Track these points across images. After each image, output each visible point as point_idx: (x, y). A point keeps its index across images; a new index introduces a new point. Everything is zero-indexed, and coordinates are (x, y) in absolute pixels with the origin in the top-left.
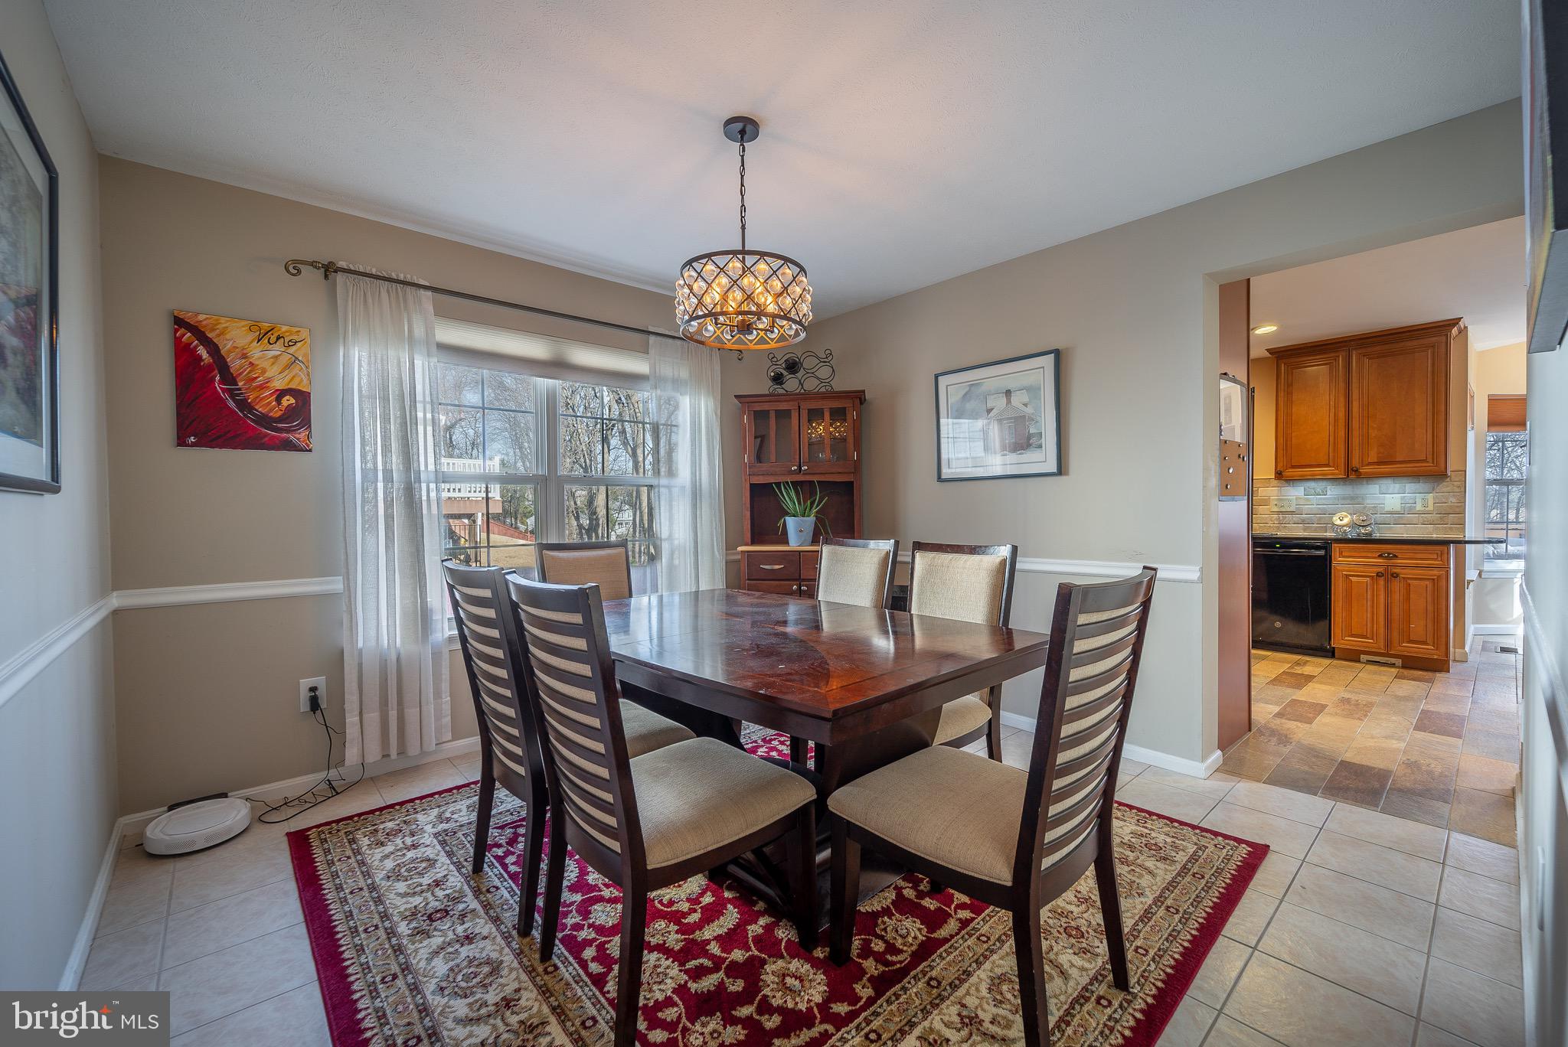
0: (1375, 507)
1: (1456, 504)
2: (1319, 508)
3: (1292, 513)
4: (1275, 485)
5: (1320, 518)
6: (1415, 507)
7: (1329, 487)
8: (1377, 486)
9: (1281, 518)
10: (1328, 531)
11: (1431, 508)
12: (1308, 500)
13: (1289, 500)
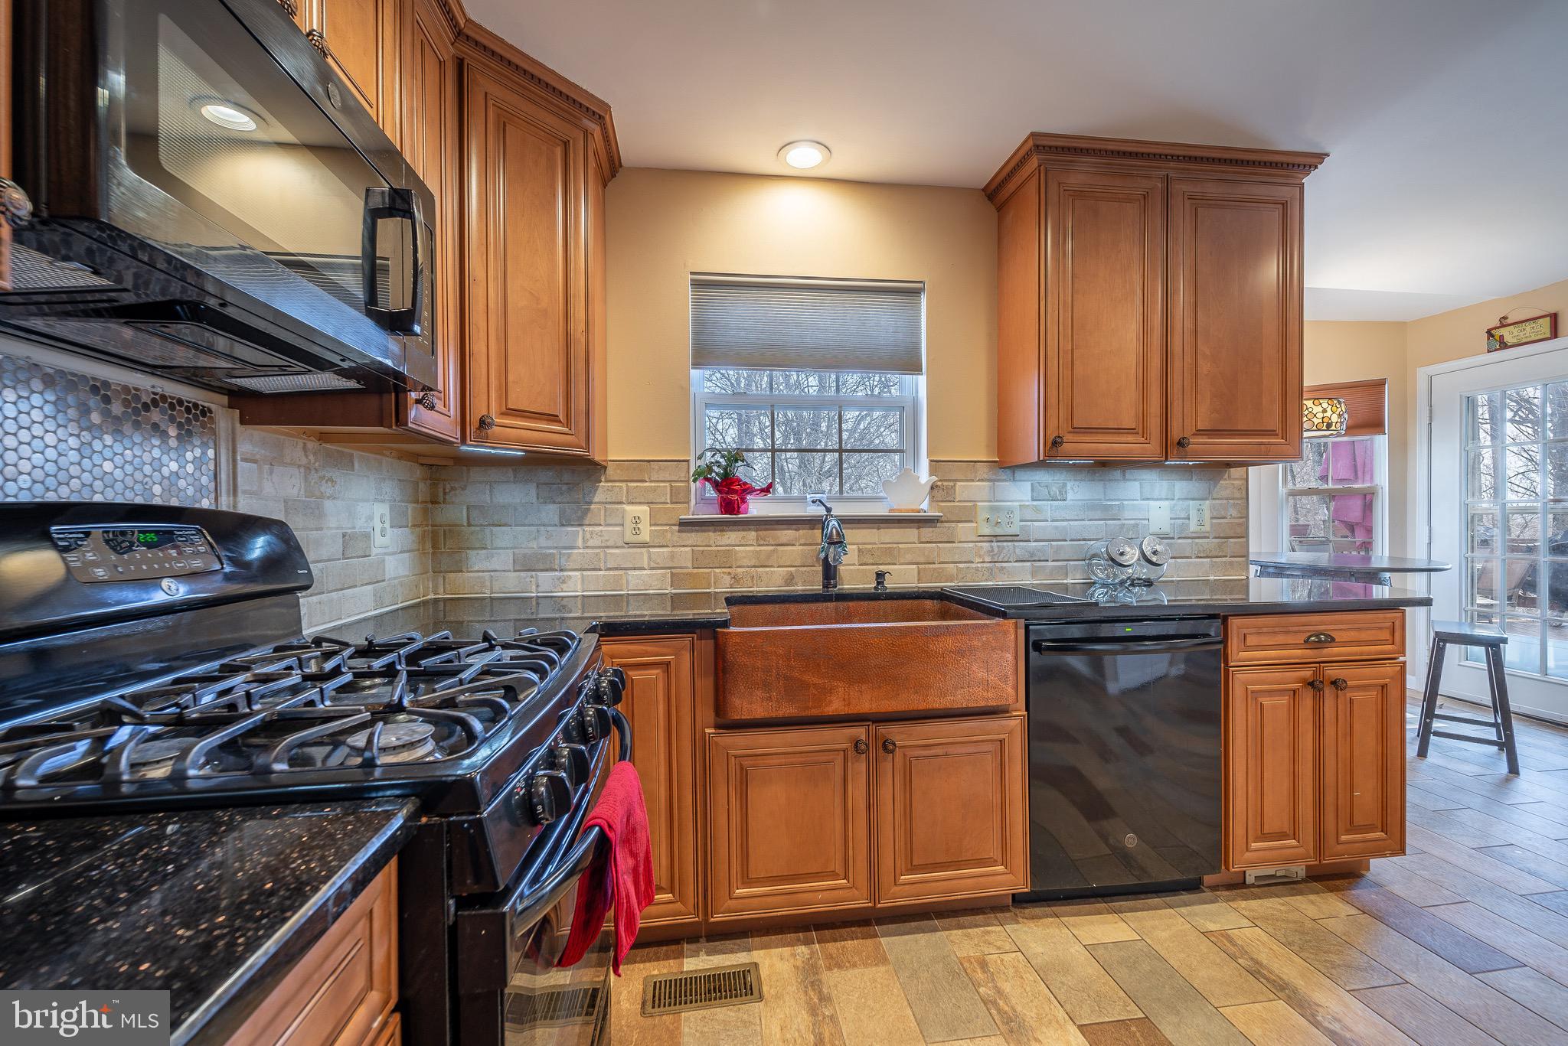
0: (1137, 525)
1: (1237, 521)
2: (1056, 528)
3: (1013, 538)
4: (986, 476)
5: (1059, 548)
6: (1188, 525)
7: (1069, 485)
8: (1137, 484)
9: (996, 550)
10: (1070, 574)
11: (1207, 528)
12: (1037, 510)
13: (1010, 511)
